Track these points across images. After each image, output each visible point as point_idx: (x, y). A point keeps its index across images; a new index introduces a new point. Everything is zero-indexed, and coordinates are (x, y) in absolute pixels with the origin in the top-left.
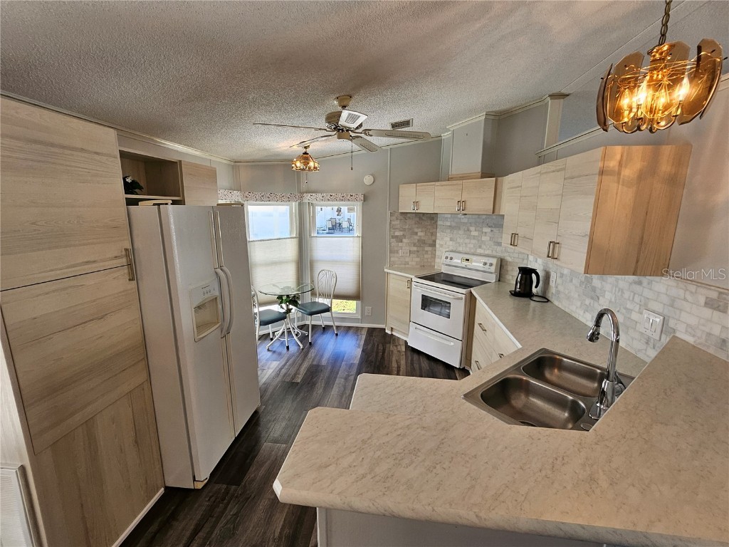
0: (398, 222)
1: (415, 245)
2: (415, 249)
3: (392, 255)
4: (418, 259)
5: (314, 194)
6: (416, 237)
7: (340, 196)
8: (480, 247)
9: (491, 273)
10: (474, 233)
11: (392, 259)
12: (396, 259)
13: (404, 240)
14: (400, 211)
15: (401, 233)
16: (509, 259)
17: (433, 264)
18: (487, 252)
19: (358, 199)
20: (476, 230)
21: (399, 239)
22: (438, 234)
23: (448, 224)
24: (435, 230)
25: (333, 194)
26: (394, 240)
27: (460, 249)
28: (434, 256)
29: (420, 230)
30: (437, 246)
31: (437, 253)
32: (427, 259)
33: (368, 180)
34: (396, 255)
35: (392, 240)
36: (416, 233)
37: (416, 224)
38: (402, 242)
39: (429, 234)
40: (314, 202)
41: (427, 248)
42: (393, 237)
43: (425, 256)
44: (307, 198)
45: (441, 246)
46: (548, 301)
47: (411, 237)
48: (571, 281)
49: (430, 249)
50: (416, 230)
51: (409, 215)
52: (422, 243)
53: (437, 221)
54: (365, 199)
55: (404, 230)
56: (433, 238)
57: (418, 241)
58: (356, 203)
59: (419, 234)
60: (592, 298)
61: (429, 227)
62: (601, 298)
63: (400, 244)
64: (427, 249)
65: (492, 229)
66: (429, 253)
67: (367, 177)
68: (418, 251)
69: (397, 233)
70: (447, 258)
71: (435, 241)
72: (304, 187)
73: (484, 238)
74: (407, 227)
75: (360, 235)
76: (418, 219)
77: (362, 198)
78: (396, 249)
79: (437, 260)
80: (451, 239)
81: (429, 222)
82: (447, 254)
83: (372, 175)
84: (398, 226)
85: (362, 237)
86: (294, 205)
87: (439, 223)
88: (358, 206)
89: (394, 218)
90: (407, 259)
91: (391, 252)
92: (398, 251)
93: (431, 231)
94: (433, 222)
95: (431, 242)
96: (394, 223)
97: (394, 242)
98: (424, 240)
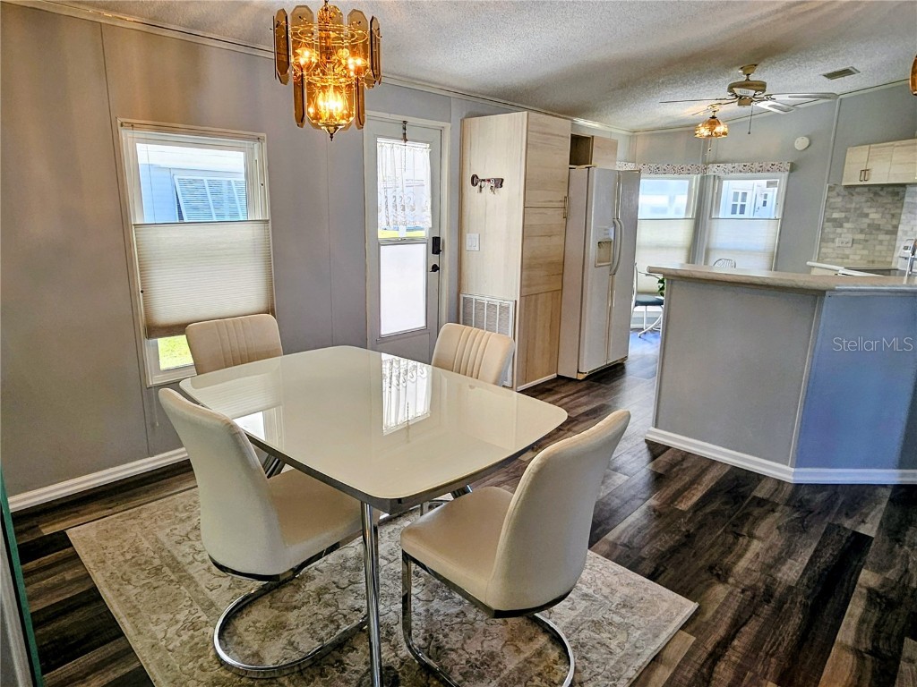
0: (840, 199)
1: (862, 231)
2: (862, 237)
3: (823, 244)
4: (866, 252)
5: (721, 165)
6: (866, 221)
7: (756, 165)
11: (823, 250)
12: (830, 251)
13: (846, 225)
14: (844, 184)
15: (843, 215)
17: (889, 259)
19: (782, 169)
21: (838, 223)
22: (903, 217)
24: (898, 211)
25: (748, 164)
26: (830, 224)
28: (892, 248)
29: (874, 210)
30: (900, 233)
31: (897, 243)
32: (880, 252)
33: (801, 143)
34: (831, 245)
35: (827, 224)
36: (867, 215)
37: (867, 201)
38: (841, 226)
39: (888, 216)
40: (722, 175)
42: (829, 220)
43: (878, 248)
44: (713, 170)
45: (905, 232)
47: (857, 220)
49: (888, 237)
50: (867, 210)
51: (858, 190)
52: (875, 228)
53: (904, 197)
54: (793, 168)
55: (848, 210)
56: (895, 222)
57: (869, 225)
58: (779, 174)
59: (872, 216)
61: (889, 206)
63: (839, 230)
64: (882, 237)
66: (885, 243)
67: (799, 139)
68: (867, 241)
69: (835, 215)
70: (906, 248)
71: (896, 227)
72: (710, 156)
74: (853, 206)
75: (779, 216)
76: (872, 195)
77: (788, 168)
78: (831, 236)
79: (897, 255)
81: (890, 198)
83: (807, 136)
84: (839, 205)
85: (782, 220)
86: (696, 178)
87: (907, 199)
88: (782, 178)
89: (834, 193)
90: (847, 252)
91: (823, 240)
92: (834, 239)
93: (893, 212)
94: (896, 198)
95: (890, 228)
96: (832, 200)
97: (829, 227)
98: (879, 225)
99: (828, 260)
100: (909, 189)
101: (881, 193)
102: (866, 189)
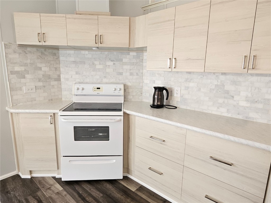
0: (17, 56)
1: (40, 80)
2: (41, 84)
3: (13, 92)
4: (45, 94)
6: (41, 72)
8: (105, 77)
9: (120, 96)
10: (98, 67)
11: (15, 97)
12: (20, 97)
13: (27, 76)
14: (18, 43)
15: (23, 68)
16: (129, 84)
18: (112, 80)
20: (100, 64)
21: (21, 75)
22: (61, 69)
23: (72, 59)
24: (58, 65)
26: (15, 76)
27: (88, 80)
28: (60, 89)
29: (44, 65)
30: (62, 80)
31: (63, 86)
34: (19, 92)
35: (11, 76)
37: (38, 58)
38: (24, 77)
39: (53, 69)
41: (53, 83)
42: (12, 73)
45: (67, 79)
46: (176, 108)
47: (34, 72)
48: (199, 90)
49: (56, 83)
50: (39, 65)
51: (29, 49)
52: (47, 77)
53: (59, 57)
55: (26, 65)
57: (43, 75)
59: (43, 69)
60: (225, 98)
61: (52, 62)
62: (235, 96)
63: (23, 80)
65: (115, 62)
66: (56, 87)
68: (44, 86)
69: (17, 69)
70: (78, 89)
71: (59, 76)
73: (108, 70)
74: (29, 61)
76: (40, 54)
80: (77, 73)
81: (51, 57)
82: (77, 86)
84: (17, 61)
87: (61, 58)
89: (10, 50)
90: (34, 96)
91: (12, 89)
92: (21, 87)
93: (55, 66)
94: (55, 57)
95: (56, 77)
96: (10, 56)
97: (14, 78)
98: (50, 75)
99: (21, 104)
100: (61, 52)
101: (46, 53)
102: (35, 49)
